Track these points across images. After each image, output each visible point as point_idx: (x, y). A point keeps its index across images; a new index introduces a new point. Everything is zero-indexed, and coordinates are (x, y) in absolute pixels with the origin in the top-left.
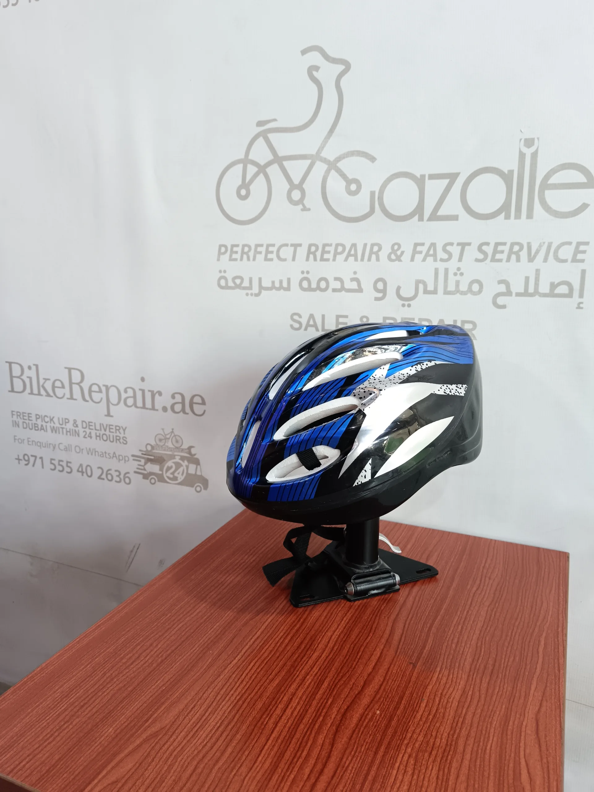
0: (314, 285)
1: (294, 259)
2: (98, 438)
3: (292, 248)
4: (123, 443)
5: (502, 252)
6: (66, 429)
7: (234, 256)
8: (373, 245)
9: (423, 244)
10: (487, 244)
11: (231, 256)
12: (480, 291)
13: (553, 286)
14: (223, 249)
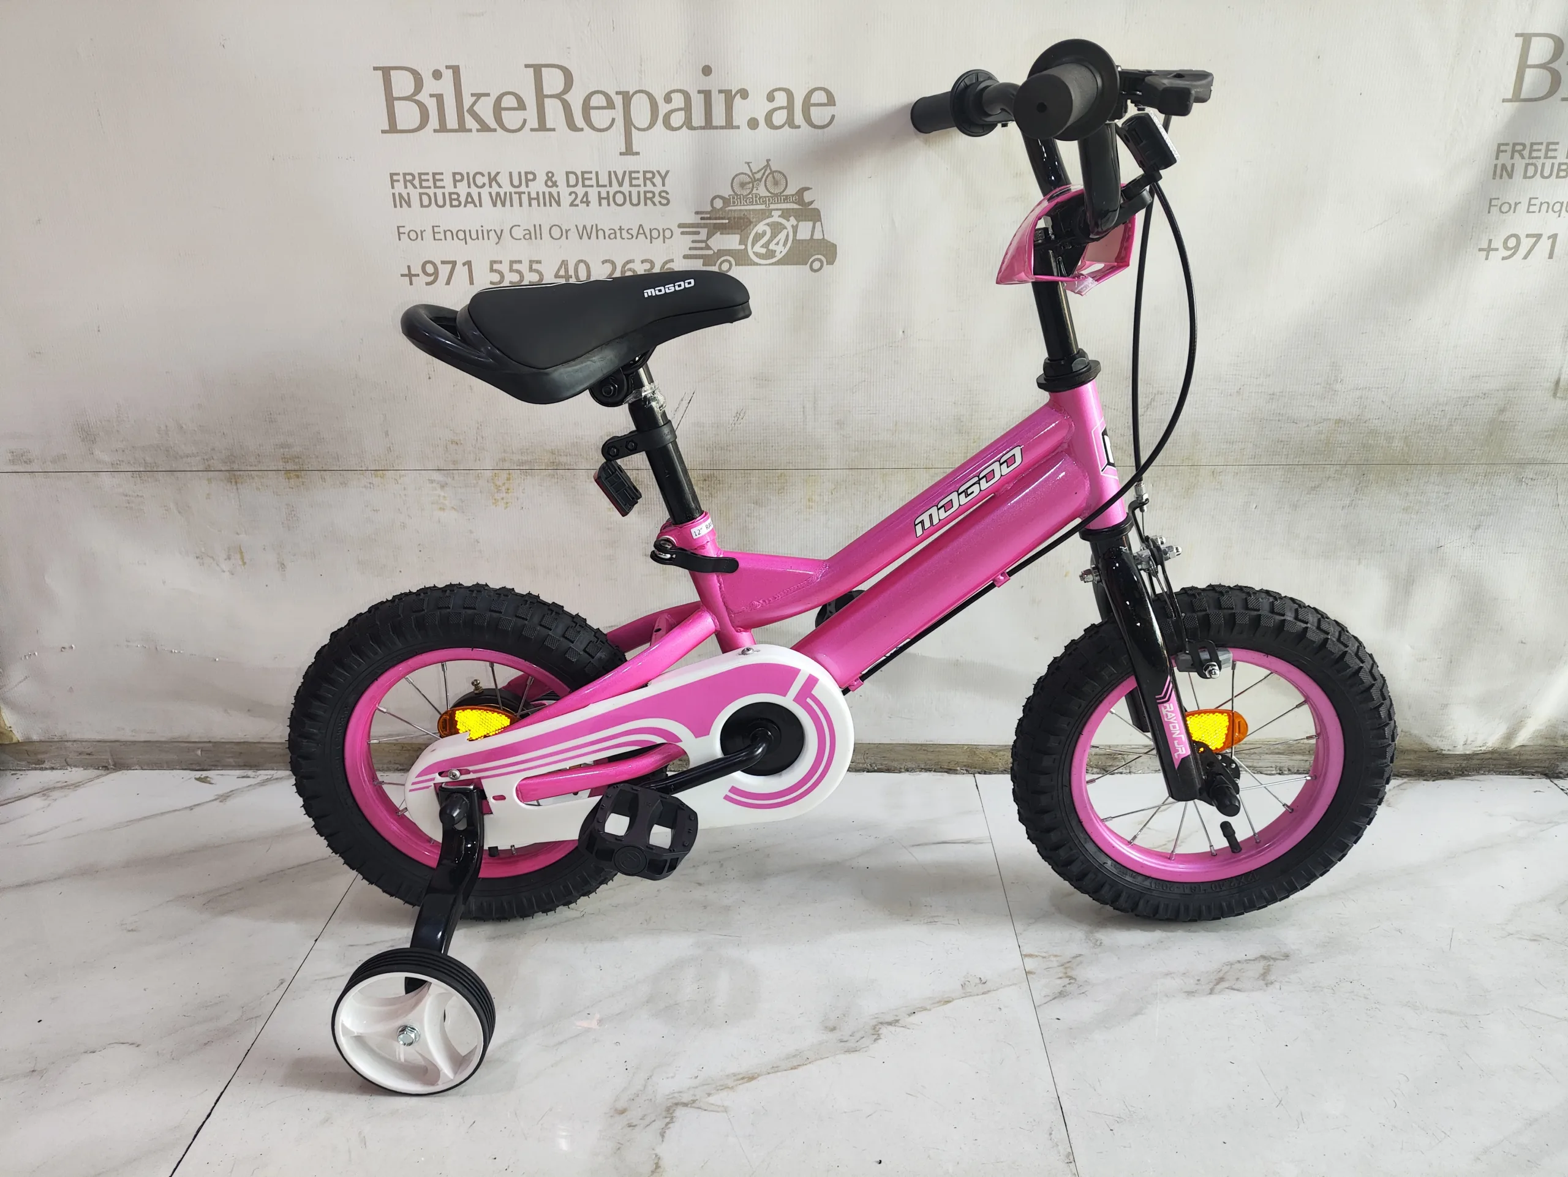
2: (604, 202)
4: (660, 202)
6: (529, 193)
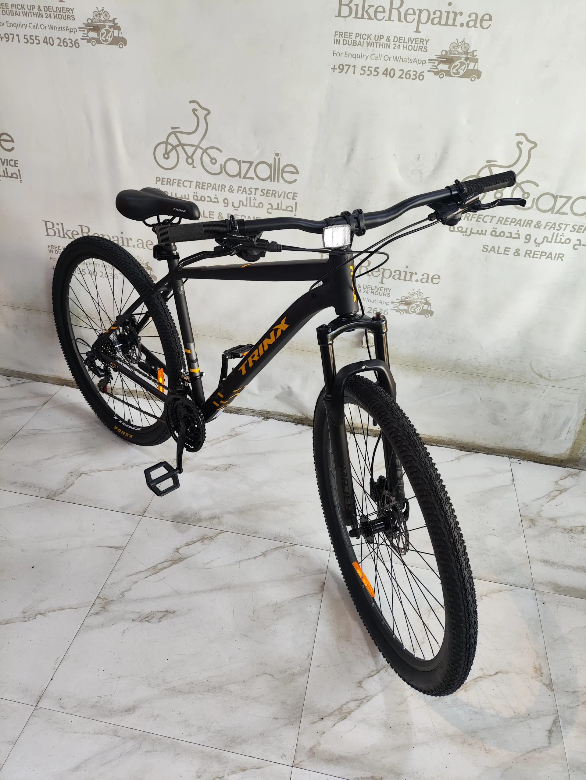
0: (199, 198)
1: (190, 187)
3: (190, 182)
5: (270, 193)
7: (164, 183)
8: (222, 185)
9: (241, 187)
10: (264, 190)
11: (162, 183)
12: (262, 207)
13: (287, 207)
14: (158, 179)
